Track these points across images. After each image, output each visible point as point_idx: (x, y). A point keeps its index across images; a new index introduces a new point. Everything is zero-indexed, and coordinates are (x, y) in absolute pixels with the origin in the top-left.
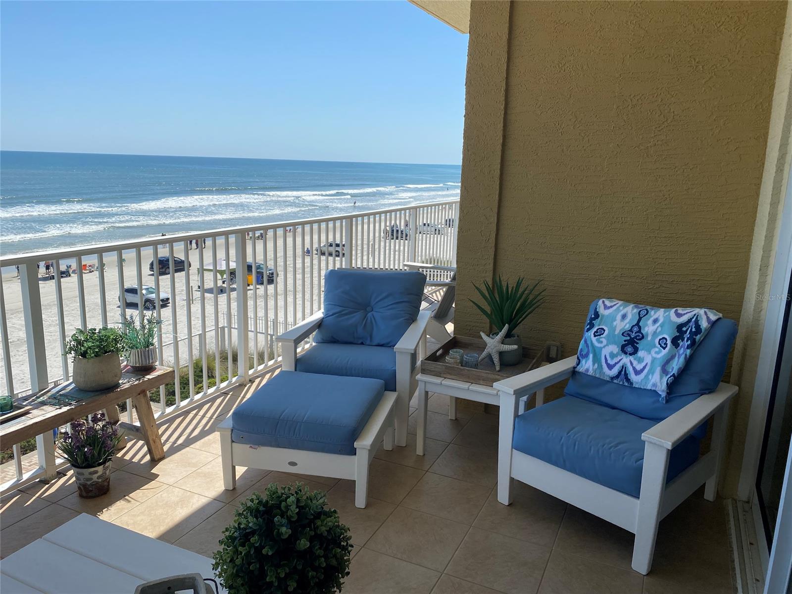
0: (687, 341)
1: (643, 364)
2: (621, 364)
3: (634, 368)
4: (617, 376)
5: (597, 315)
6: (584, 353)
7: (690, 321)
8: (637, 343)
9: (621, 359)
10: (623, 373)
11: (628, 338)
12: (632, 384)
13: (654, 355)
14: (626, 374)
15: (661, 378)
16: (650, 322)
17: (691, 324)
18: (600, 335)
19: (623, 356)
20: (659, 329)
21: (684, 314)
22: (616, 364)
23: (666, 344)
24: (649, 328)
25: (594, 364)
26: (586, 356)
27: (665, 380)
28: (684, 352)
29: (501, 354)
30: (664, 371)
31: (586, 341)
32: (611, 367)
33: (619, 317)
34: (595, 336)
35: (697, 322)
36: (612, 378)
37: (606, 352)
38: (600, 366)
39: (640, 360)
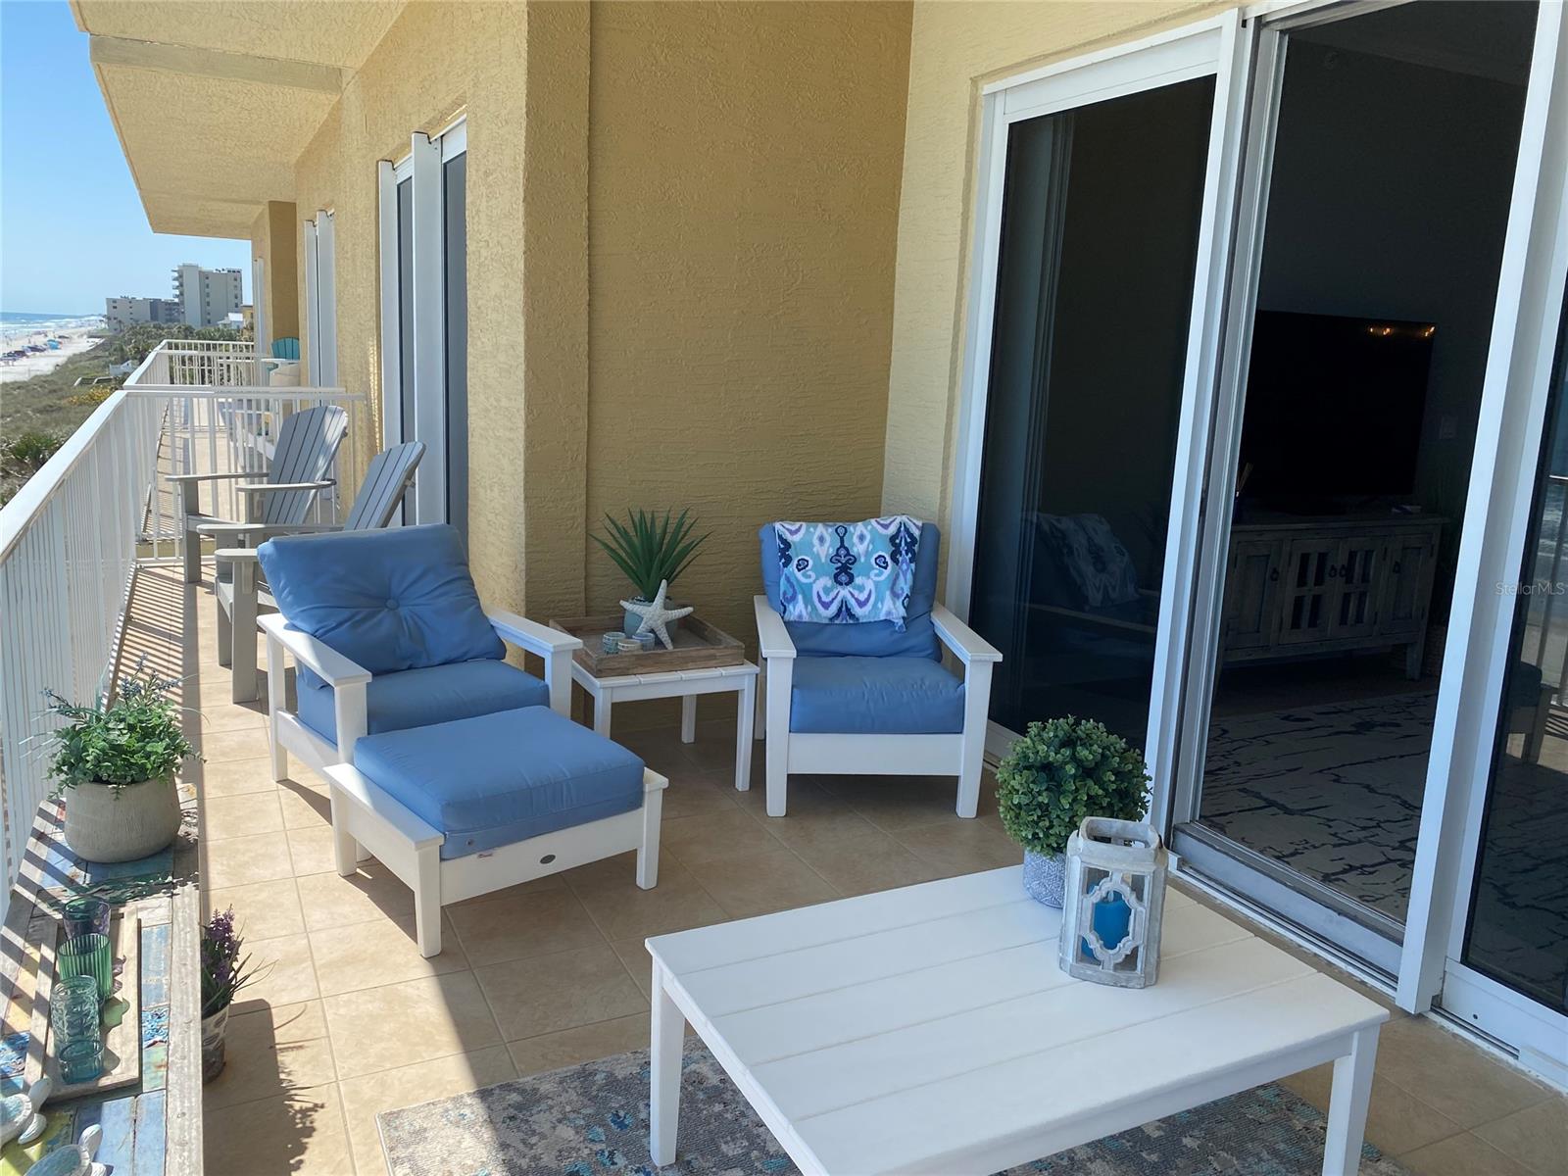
0: (907, 554)
1: (866, 593)
2: (839, 598)
3: (857, 600)
4: (838, 615)
5: (787, 545)
6: (789, 595)
7: (899, 530)
8: (851, 569)
9: (837, 594)
10: (844, 610)
11: (840, 564)
12: (858, 619)
13: (877, 579)
14: (848, 610)
15: (894, 604)
16: (855, 539)
17: (902, 534)
18: (804, 568)
19: (839, 588)
20: (871, 547)
21: (890, 524)
22: (833, 599)
23: (885, 562)
24: (858, 548)
25: (806, 607)
26: (793, 598)
27: (899, 603)
28: (907, 568)
30: (895, 595)
31: (788, 579)
32: (827, 606)
33: (816, 542)
34: (799, 570)
35: (907, 530)
36: (831, 619)
37: (818, 587)
38: (814, 608)
39: (861, 589)
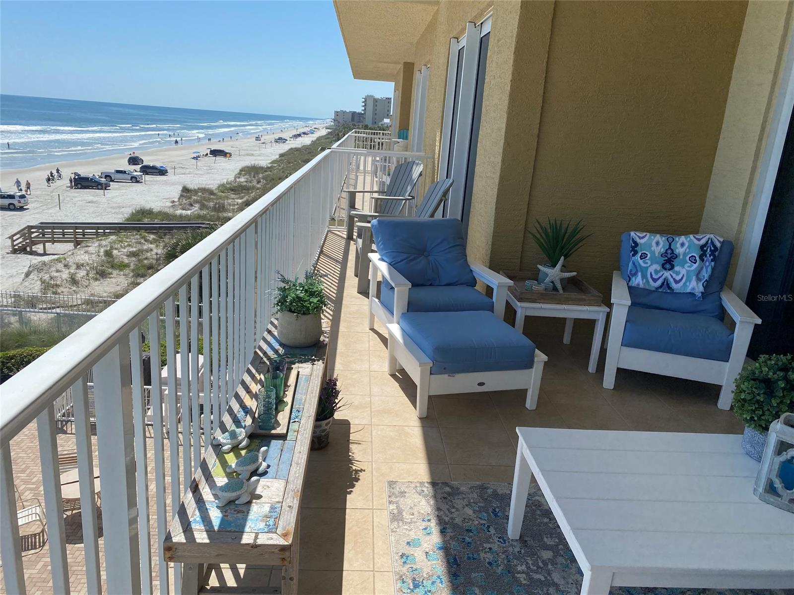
0: (710, 257)
1: (680, 276)
2: (663, 277)
3: (674, 279)
4: (661, 287)
5: (636, 244)
6: (633, 272)
7: (707, 243)
8: (673, 262)
9: (663, 274)
10: (666, 284)
11: (666, 258)
12: (673, 290)
13: (688, 269)
14: (668, 284)
15: (697, 284)
16: (678, 245)
17: (709, 245)
18: (645, 258)
19: (664, 272)
20: (688, 250)
21: (702, 238)
22: (660, 277)
23: (695, 260)
24: (680, 250)
25: (643, 280)
26: (635, 274)
27: (700, 285)
28: (709, 265)
29: (562, 280)
30: (698, 279)
31: (634, 263)
32: (655, 280)
33: (654, 244)
34: (641, 259)
35: (712, 243)
36: (657, 288)
37: (652, 269)
38: (648, 281)
39: (678, 273)
